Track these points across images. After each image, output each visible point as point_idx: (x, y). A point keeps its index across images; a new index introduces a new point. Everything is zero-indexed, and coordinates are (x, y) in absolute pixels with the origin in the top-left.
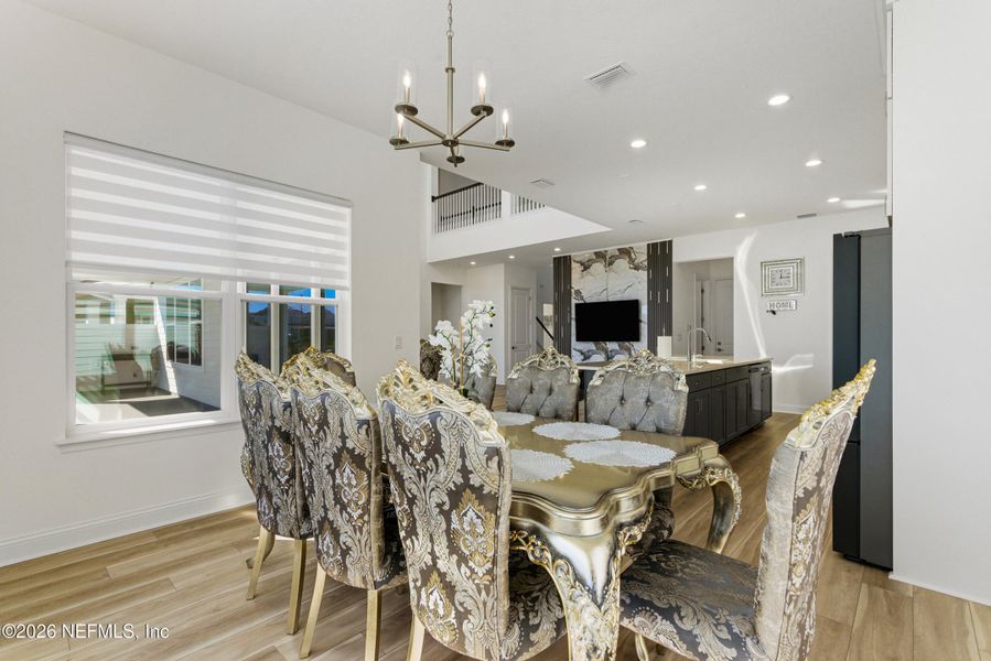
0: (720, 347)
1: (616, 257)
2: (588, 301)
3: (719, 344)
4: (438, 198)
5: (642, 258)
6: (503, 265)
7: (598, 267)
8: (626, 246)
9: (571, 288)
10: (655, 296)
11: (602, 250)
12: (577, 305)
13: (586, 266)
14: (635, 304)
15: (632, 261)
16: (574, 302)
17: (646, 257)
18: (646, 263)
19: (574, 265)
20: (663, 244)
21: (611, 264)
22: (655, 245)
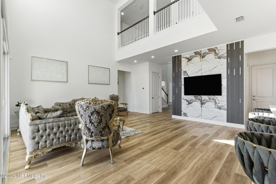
0: (254, 98)
1: (207, 54)
2: (190, 76)
3: (254, 96)
4: (120, 33)
5: (223, 51)
6: (148, 63)
7: (197, 59)
8: (213, 47)
9: (181, 70)
10: (232, 72)
11: (199, 50)
12: (185, 78)
13: (189, 60)
14: (219, 77)
15: (216, 54)
16: (183, 77)
17: (226, 51)
18: (226, 55)
19: (183, 59)
20: (237, 44)
21: (203, 57)
22: (232, 45)
